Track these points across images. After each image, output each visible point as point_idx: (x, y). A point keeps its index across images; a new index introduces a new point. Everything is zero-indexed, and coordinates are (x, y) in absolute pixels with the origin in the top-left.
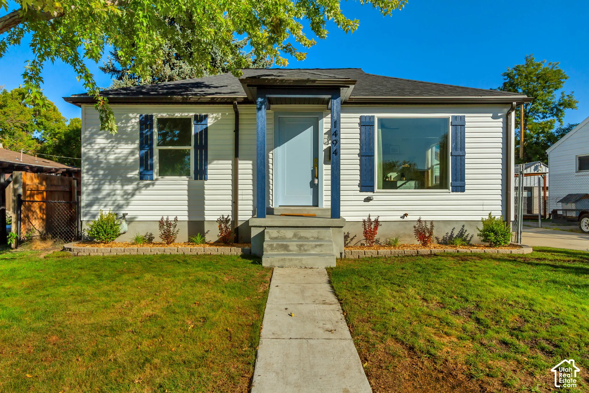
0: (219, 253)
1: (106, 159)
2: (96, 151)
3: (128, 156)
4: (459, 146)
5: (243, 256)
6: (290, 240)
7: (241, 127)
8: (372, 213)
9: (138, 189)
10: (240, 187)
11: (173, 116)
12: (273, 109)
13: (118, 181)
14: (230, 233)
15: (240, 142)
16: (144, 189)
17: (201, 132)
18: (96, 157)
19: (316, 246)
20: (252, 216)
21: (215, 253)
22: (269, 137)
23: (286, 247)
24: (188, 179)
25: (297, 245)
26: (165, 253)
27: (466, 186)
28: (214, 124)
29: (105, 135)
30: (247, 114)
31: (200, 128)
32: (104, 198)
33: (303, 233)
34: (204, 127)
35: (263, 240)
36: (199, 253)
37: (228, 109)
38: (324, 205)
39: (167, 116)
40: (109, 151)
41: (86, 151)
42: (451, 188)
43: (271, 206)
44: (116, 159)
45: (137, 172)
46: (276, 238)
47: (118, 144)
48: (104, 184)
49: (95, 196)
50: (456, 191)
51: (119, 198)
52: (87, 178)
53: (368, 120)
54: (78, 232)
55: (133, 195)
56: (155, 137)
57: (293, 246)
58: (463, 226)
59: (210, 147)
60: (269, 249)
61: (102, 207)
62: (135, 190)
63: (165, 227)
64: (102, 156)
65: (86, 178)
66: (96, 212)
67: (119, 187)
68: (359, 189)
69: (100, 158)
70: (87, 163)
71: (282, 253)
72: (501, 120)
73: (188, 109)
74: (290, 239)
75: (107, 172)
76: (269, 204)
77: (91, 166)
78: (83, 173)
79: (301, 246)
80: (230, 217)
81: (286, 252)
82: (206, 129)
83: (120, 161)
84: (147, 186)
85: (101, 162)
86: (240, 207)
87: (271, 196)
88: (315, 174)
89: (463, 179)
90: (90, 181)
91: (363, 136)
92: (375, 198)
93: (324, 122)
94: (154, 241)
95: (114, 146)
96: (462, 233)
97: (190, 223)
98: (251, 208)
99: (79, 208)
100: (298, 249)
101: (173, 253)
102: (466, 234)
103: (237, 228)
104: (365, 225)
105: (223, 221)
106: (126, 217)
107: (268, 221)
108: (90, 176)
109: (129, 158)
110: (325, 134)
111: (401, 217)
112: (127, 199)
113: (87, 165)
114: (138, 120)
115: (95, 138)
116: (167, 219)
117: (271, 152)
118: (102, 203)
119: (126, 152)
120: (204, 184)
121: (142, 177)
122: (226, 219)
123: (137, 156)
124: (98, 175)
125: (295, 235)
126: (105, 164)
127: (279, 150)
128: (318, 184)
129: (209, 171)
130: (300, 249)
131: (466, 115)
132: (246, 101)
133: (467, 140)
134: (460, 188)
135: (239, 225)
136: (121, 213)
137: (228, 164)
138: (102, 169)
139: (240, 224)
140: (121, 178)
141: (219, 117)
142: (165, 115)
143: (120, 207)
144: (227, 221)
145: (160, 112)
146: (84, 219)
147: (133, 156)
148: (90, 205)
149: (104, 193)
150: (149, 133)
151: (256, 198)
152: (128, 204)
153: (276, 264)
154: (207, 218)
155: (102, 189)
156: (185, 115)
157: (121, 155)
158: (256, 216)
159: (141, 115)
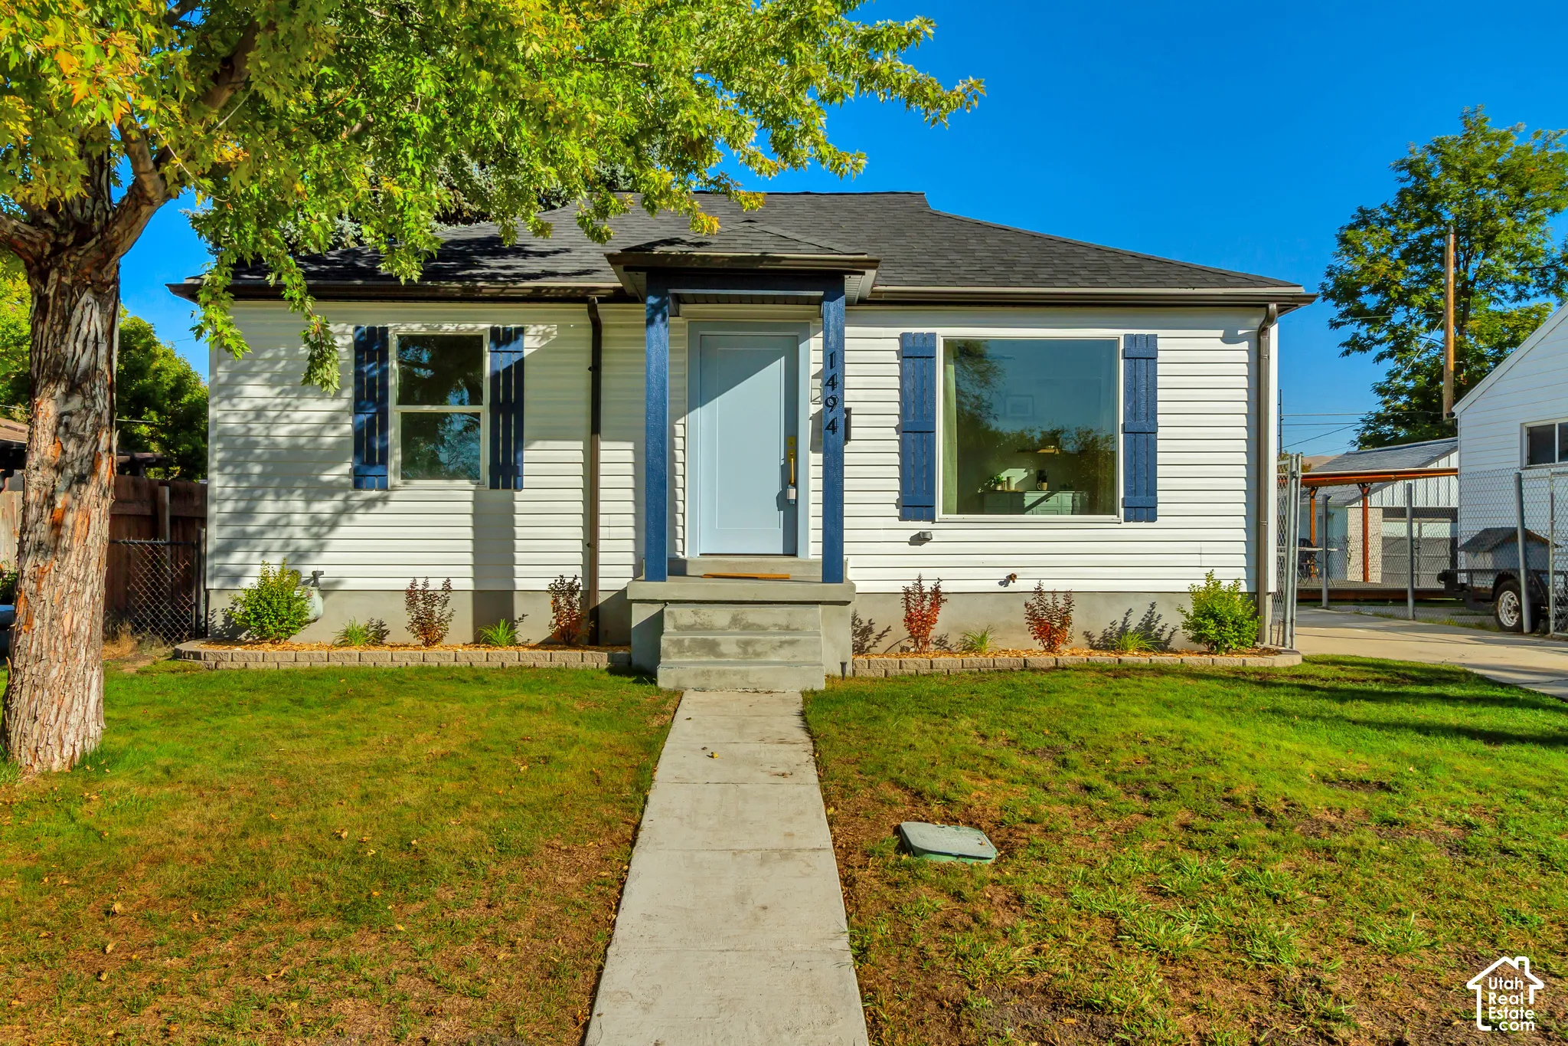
0: (555, 664)
1: (267, 436)
2: (245, 416)
3: (323, 429)
4: (1143, 410)
5: (613, 671)
6: (723, 631)
7: (605, 359)
8: (926, 573)
9: (346, 510)
10: (603, 507)
11: (437, 329)
12: (688, 316)
13: (299, 492)
14: (579, 619)
15: (604, 397)
16: (361, 511)
17: (508, 370)
18: (241, 430)
19: (782, 644)
20: (634, 579)
21: (547, 664)
22: (677, 383)
23: (712, 648)
24: (473, 487)
25: (738, 643)
26: (426, 664)
27: (1159, 507)
28: (539, 351)
29: (267, 375)
30: (621, 326)
31: (505, 360)
32: (260, 534)
33: (753, 615)
34: (515, 358)
35: (660, 630)
36: (507, 665)
37: (575, 314)
38: (811, 552)
39: (423, 331)
40: (277, 417)
41: (219, 414)
42: (1122, 511)
43: (680, 554)
44: (293, 436)
45: (346, 467)
46: (690, 628)
47: (298, 398)
48: (261, 498)
49: (237, 528)
50: (1136, 520)
51: (298, 533)
52: (221, 484)
53: (919, 343)
54: (198, 617)
55: (334, 525)
56: (394, 381)
57: (729, 645)
58: (1153, 606)
59: (529, 409)
60: (672, 650)
61: (256, 555)
62: (339, 513)
63: (421, 605)
64: (258, 428)
65: (217, 482)
66: (239, 568)
67: (298, 505)
68: (897, 512)
69: (253, 433)
70: (219, 446)
71: (704, 659)
72: (1245, 345)
73: (475, 313)
74: (722, 629)
75: (270, 468)
76: (676, 550)
77: (229, 455)
78: (213, 470)
79: (747, 643)
80: (579, 581)
81: (713, 659)
82: (520, 364)
83: (302, 441)
84: (369, 503)
85: (256, 444)
86: (602, 557)
87: (680, 529)
88: (790, 477)
89: (1152, 491)
90: (228, 490)
91: (909, 385)
92: (936, 535)
93: (812, 347)
94: (388, 639)
95: (289, 405)
96: (1149, 622)
97: (478, 595)
98: (630, 558)
99: (201, 558)
100: (740, 650)
101: (444, 664)
102: (1159, 626)
103: (597, 608)
104: (907, 600)
105: (561, 591)
106: (321, 580)
107: (670, 587)
108: (226, 478)
109: (325, 433)
110: (814, 377)
111: (1001, 584)
112: (317, 537)
113: (222, 450)
114: (350, 340)
115: (239, 384)
116: (426, 584)
117: (682, 421)
118: (255, 546)
119: (317, 418)
120: (513, 499)
121: (359, 481)
122: (571, 584)
123: (347, 428)
124: (247, 476)
125: (735, 621)
126: (267, 447)
127: (700, 414)
128: (796, 501)
129: (527, 468)
130: (745, 652)
131: (1160, 333)
132: (618, 296)
133: (1161, 394)
134: (1143, 509)
135: (600, 601)
136: (307, 571)
137: (573, 451)
138: (258, 460)
139: (602, 598)
140: (304, 485)
141: (551, 333)
142: (417, 328)
143: (300, 555)
144: (572, 590)
145: (403, 323)
146: (213, 585)
147: (335, 428)
148: (226, 549)
149: (263, 519)
150: (376, 372)
151: (643, 535)
152: (321, 549)
153: (690, 683)
154: (521, 584)
155: (258, 509)
156: (466, 327)
157: (304, 426)
158: (643, 577)
159: (357, 328)
